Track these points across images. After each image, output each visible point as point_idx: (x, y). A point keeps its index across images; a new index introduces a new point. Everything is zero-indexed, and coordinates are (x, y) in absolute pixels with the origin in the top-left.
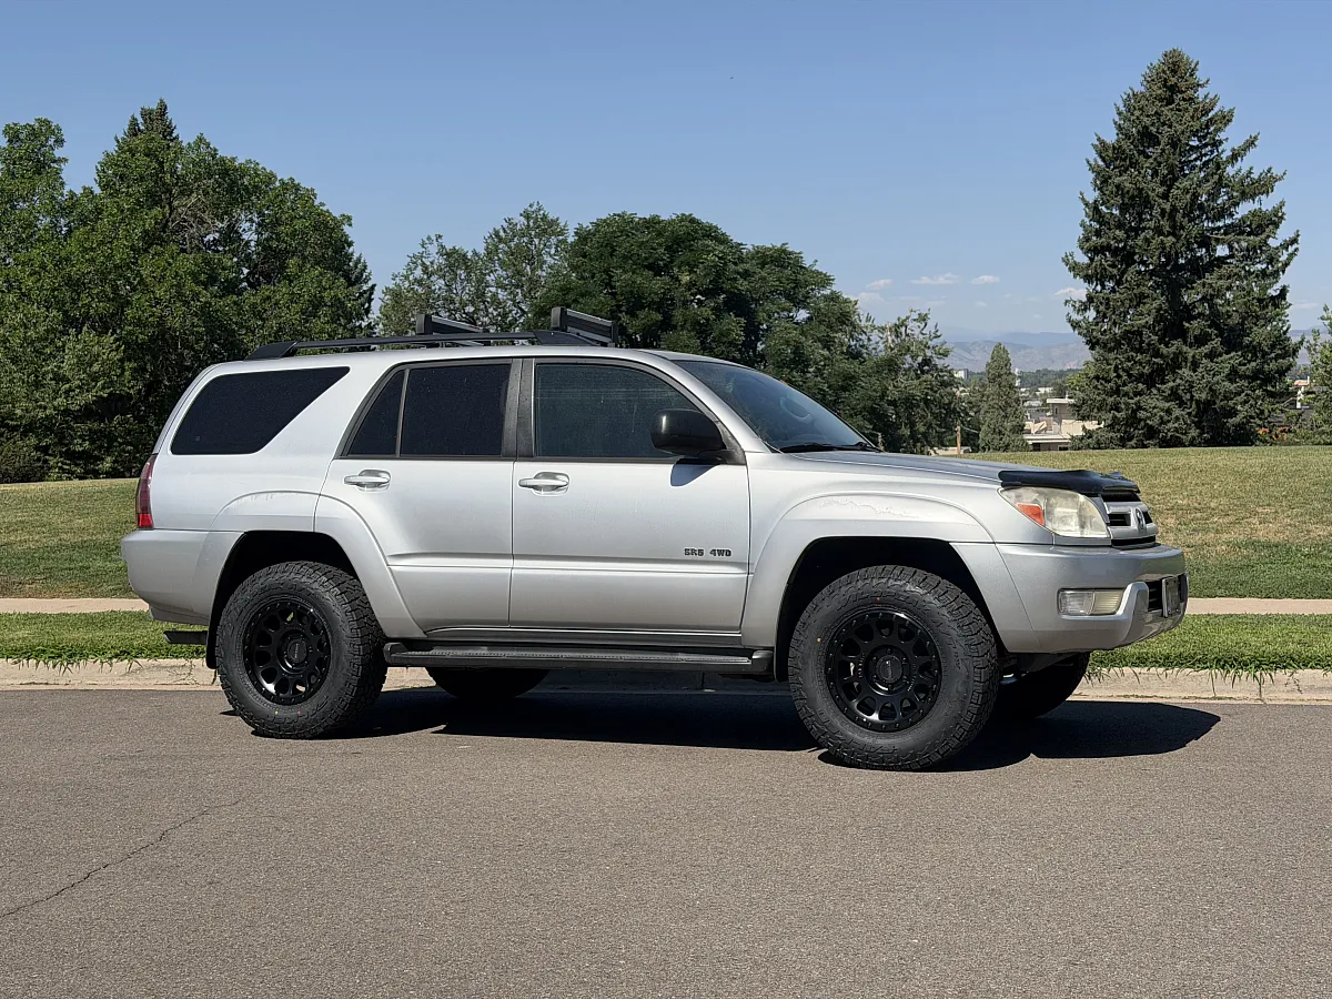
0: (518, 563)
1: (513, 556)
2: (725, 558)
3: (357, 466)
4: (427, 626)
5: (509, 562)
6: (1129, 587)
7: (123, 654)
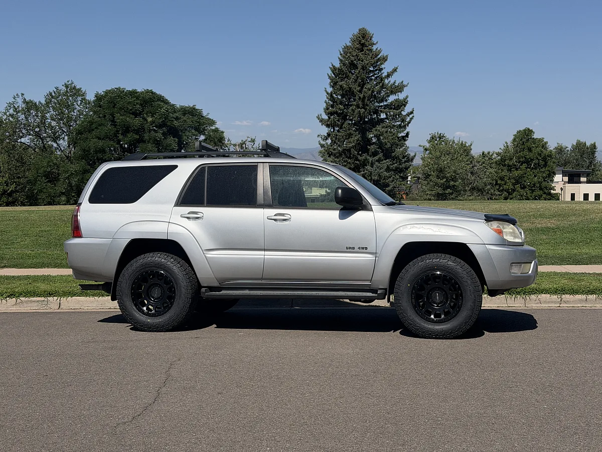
0: (267, 253)
1: (265, 250)
2: (364, 250)
3: (186, 210)
4: (222, 281)
5: (262, 253)
6: (533, 262)
7: (11, 295)
